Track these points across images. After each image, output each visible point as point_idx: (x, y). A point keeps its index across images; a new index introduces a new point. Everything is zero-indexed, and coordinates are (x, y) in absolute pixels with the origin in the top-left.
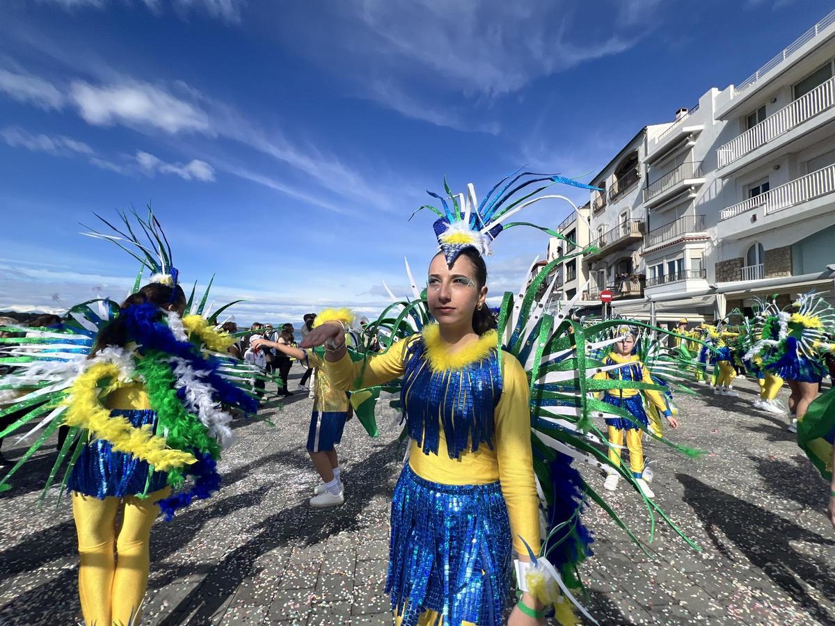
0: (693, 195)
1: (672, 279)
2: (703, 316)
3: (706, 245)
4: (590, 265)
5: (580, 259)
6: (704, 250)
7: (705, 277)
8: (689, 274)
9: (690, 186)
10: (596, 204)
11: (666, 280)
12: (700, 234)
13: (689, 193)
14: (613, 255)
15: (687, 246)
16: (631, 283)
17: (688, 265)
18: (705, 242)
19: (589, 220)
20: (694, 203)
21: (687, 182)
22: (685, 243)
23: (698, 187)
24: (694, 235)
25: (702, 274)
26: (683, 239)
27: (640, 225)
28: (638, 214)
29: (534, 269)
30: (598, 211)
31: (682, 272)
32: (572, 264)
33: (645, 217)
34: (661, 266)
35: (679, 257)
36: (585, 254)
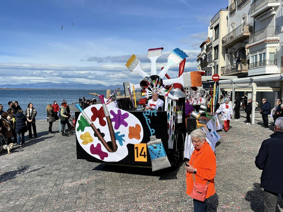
0: (274, 13)
1: (260, 65)
2: (272, 88)
3: (278, 45)
4: (227, 50)
5: (221, 45)
6: (277, 48)
7: (276, 64)
8: (267, 62)
9: (271, 8)
10: (231, 8)
11: (258, 65)
12: (275, 38)
13: (271, 11)
14: (238, 45)
15: (268, 45)
16: (243, 65)
17: (268, 57)
18: (277, 43)
19: (227, 19)
20: (275, 17)
21: (269, 5)
22: (266, 44)
23: (276, 8)
24: (271, 38)
25: (275, 62)
26: (265, 41)
27: (249, 28)
28: (250, 20)
29: (202, 46)
30: (232, 13)
31: (265, 61)
32: (217, 48)
33: (253, 22)
34: (256, 56)
35: (264, 52)
36: (223, 42)
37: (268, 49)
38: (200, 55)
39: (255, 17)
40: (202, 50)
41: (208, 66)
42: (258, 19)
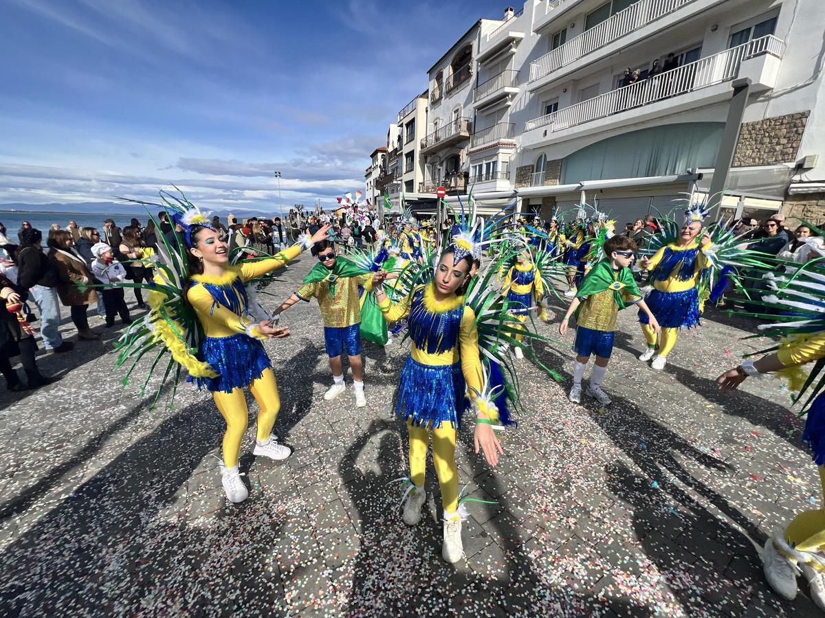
0: (509, 103)
1: (487, 179)
3: (512, 151)
4: (426, 158)
5: (418, 151)
6: (511, 155)
7: (509, 179)
8: (499, 175)
9: (506, 95)
10: (433, 95)
11: (483, 179)
12: (510, 141)
13: (506, 101)
14: (444, 151)
15: (501, 150)
16: (458, 179)
17: (500, 167)
18: (512, 148)
19: (427, 111)
20: (509, 111)
21: (507, 90)
22: (499, 148)
23: (514, 95)
24: (506, 141)
25: (508, 175)
26: (499, 143)
27: (468, 124)
28: (467, 113)
29: (374, 155)
30: (435, 103)
31: (495, 172)
32: (411, 155)
33: (472, 117)
34: (481, 166)
35: (494, 160)
36: (422, 147)
37: (500, 155)
38: (370, 168)
39: (479, 108)
40: (374, 162)
41: (395, 182)
42: (482, 112)
